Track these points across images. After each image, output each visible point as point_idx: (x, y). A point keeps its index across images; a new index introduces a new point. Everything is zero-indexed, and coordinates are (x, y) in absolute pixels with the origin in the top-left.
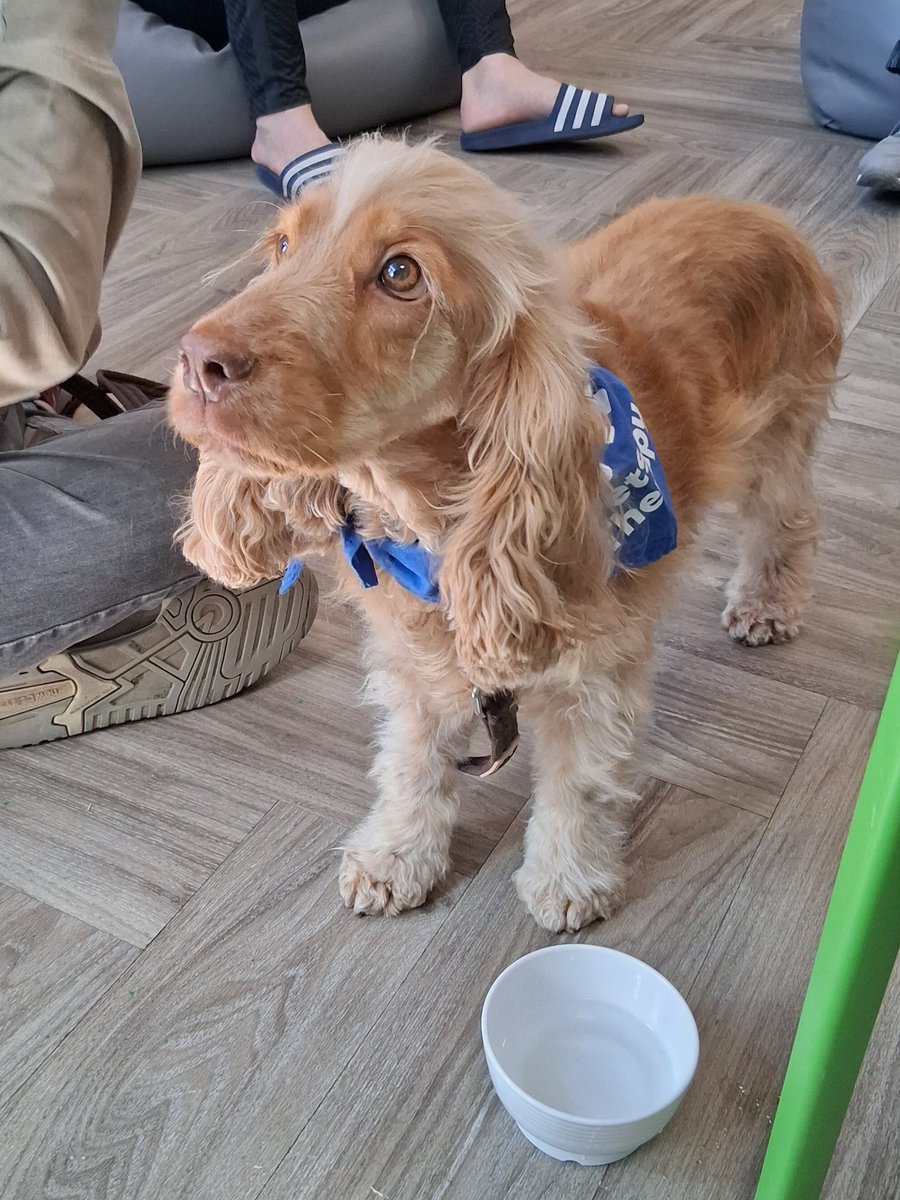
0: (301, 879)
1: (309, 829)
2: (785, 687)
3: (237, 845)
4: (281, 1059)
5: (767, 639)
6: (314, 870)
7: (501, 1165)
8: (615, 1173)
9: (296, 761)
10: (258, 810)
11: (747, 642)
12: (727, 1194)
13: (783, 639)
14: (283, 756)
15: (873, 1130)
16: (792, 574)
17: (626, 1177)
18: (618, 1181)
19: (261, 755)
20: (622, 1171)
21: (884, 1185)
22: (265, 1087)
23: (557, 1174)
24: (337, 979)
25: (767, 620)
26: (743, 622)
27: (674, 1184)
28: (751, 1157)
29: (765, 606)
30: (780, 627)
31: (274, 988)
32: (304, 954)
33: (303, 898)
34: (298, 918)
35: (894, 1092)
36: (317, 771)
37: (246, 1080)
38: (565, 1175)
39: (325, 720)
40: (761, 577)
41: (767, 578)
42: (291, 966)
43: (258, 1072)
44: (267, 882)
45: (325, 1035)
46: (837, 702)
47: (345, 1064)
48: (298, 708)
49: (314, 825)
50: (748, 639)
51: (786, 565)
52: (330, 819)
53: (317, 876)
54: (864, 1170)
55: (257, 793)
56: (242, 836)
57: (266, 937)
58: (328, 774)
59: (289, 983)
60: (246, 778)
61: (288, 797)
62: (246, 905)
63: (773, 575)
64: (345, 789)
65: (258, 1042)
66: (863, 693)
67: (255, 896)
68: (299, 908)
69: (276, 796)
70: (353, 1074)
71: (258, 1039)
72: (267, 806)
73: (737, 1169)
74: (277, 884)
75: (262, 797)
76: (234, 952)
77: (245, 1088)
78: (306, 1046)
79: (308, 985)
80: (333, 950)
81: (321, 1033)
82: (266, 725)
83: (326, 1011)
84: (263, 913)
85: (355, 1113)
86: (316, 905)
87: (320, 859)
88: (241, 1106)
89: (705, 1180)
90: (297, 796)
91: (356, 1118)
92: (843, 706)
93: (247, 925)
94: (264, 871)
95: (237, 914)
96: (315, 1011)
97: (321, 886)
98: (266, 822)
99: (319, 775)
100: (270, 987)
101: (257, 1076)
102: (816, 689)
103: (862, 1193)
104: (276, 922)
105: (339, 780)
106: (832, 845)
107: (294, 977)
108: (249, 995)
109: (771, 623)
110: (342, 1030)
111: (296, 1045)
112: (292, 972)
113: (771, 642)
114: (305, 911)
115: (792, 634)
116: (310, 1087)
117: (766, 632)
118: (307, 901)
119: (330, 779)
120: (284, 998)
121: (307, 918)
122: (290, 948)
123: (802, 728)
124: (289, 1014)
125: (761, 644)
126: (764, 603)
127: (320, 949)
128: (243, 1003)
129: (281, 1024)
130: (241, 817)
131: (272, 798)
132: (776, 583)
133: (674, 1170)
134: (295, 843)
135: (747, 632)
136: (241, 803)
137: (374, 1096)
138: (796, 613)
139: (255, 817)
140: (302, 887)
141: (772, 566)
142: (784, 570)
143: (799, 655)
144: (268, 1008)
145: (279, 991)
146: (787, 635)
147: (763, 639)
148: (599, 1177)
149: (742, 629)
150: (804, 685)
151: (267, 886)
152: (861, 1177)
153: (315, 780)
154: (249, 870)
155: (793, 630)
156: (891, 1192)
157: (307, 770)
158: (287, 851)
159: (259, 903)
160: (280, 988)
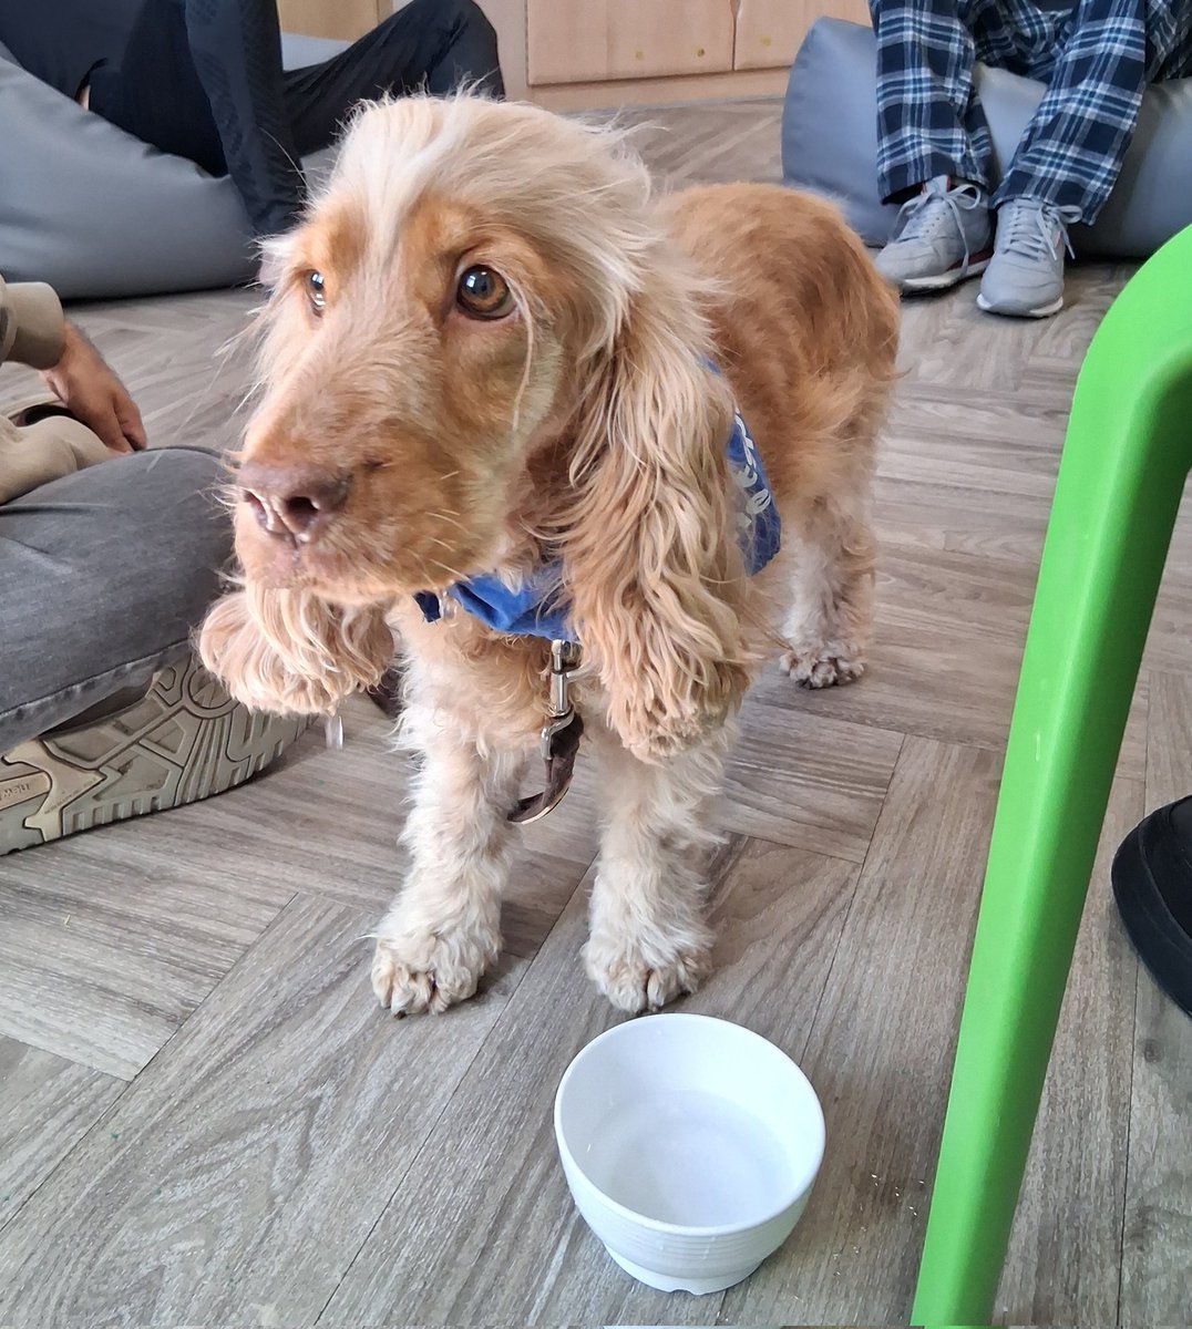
0: (327, 980)
1: (334, 922)
2: (857, 727)
3: (248, 949)
4: (306, 1201)
5: (831, 680)
6: (342, 968)
7: (593, 1307)
8: (735, 1299)
9: (318, 847)
10: (274, 906)
11: (811, 684)
12: (876, 1308)
13: (848, 678)
14: (303, 844)
15: (1038, 1208)
16: (851, 609)
17: (750, 1304)
18: (741, 1309)
19: (276, 844)
20: (744, 1295)
21: (1062, 1276)
22: (286, 1238)
23: (664, 1310)
24: (374, 1095)
25: (829, 658)
26: (805, 662)
27: (810, 1305)
28: (898, 1260)
29: (825, 644)
30: (843, 665)
31: (296, 1114)
32: (331, 1069)
33: (329, 1003)
34: (323, 1027)
35: (1054, 1160)
36: (343, 856)
37: (262, 1232)
38: (673, 1310)
39: (350, 800)
40: (819, 614)
41: (826, 614)
42: (316, 1084)
43: (277, 1220)
44: (285, 987)
45: (362, 1166)
46: (915, 738)
47: (388, 1200)
48: (321, 791)
49: (341, 916)
50: (811, 680)
51: (844, 599)
52: (360, 908)
53: (345, 975)
54: (1036, 1260)
55: (271, 886)
56: (254, 937)
57: (284, 1052)
58: (355, 857)
59: (313, 1107)
60: (258, 872)
61: (308, 889)
62: (258, 1018)
63: (832, 611)
64: (375, 872)
65: (277, 1183)
66: (940, 727)
67: (269, 1005)
68: (325, 1014)
69: (293, 888)
70: (398, 1211)
71: (277, 1178)
72: (284, 901)
73: (884, 1276)
74: (298, 989)
75: (277, 891)
76: (244, 1075)
77: (262, 1242)
78: (337, 1181)
79: (338, 1107)
80: (367, 1061)
81: (356, 1163)
82: (282, 811)
83: (361, 1136)
84: (280, 1024)
85: (403, 1260)
86: (345, 1008)
87: (349, 955)
88: (255, 1265)
89: (847, 1295)
90: (320, 885)
91: (404, 1266)
92: (922, 740)
93: (261, 1040)
94: (281, 975)
95: (248, 1029)
96: (347, 1139)
97: (351, 986)
98: (283, 918)
99: (345, 860)
100: (291, 1113)
101: (276, 1225)
102: (889, 726)
103: (1038, 1287)
104: (297, 1034)
105: (367, 863)
106: (935, 887)
107: (320, 1099)
108: (264, 1126)
109: (834, 661)
110: (383, 1158)
111: (324, 1182)
112: (317, 1093)
113: (835, 683)
114: (331, 1018)
115: (857, 673)
116: (344, 1232)
117: (829, 672)
118: (333, 1007)
119: (358, 864)
120: (309, 1126)
121: (335, 1026)
122: (314, 1064)
123: (881, 766)
124: (316, 1143)
125: (826, 686)
126: (823, 640)
127: (352, 1061)
128: (256, 1137)
129: (305, 1156)
130: (252, 916)
131: (289, 891)
132: (836, 620)
133: (807, 1287)
134: (316, 941)
135: (809, 673)
136: (252, 900)
137: (427, 1235)
138: (860, 650)
139: (268, 915)
140: (329, 989)
141: (830, 603)
142: (842, 604)
143: (868, 694)
144: (289, 1139)
145: (301, 1118)
146: (851, 673)
147: (827, 680)
148: (717, 1305)
149: (804, 671)
150: (876, 724)
151: (285, 992)
152: (1034, 1268)
153: (341, 866)
154: (262, 976)
155: (857, 667)
156: (1072, 1283)
157: (330, 857)
158: (308, 950)
159: (276, 1013)
160: (302, 1113)
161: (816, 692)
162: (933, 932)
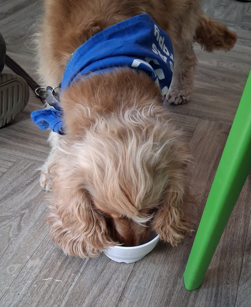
0: (27, 182)
1: (30, 167)
2: (186, 116)
3: (4, 173)
4: (19, 240)
5: (180, 102)
6: (32, 179)
7: (99, 266)
8: (138, 264)
9: (25, 146)
10: (12, 162)
11: (174, 103)
12: (176, 267)
13: (185, 102)
14: (21, 145)
15: (222, 243)
16: (187, 79)
17: (142, 265)
18: (139, 267)
19: (12, 145)
20: (140, 263)
21: (227, 260)
22: (13, 249)
23: (118, 267)
24: (40, 213)
25: (180, 96)
26: (173, 97)
27: (158, 266)
28: (183, 255)
29: (179, 91)
30: (184, 98)
31: (17, 217)
32: (28, 206)
33: (28, 188)
34: (26, 195)
35: (227, 231)
36: (33, 149)
38: (121, 267)
39: (35, 133)
40: (178, 81)
41: (180, 81)
42: (23, 209)
43: (11, 245)
44: (15, 184)
45: (36, 231)
46: (202, 120)
47: (43, 239)
48: (27, 130)
49: (32, 165)
50: (174, 102)
51: (185, 76)
52: (38, 163)
53: (33, 181)
54: (220, 256)
55: (11, 157)
56: (6, 170)
57: (14, 201)
58: (37, 149)
59: (22, 215)
60: (7, 152)
61: (22, 157)
62: (7, 192)
63: (181, 80)
64: (43, 154)
65: (11, 235)
66: (210, 117)
67: (10, 189)
68: (27, 191)
69: (18, 157)
70: (46, 242)
71: (11, 234)
72: (15, 161)
73: (179, 259)
74: (18, 184)
75: (13, 158)
76: (2, 207)
78: (28, 235)
79: (30, 215)
80: (39, 204)
81: (34, 230)
82: (15, 136)
83: (36, 223)
84: (13, 194)
86: (32, 190)
87: (34, 176)
89: (168, 264)
90: (26, 157)
91: (47, 256)
92: (204, 120)
93: (7, 198)
94: (13, 181)
95: (3, 195)
96: (32, 224)
97: (34, 184)
98: (14, 165)
99: (33, 150)
100: (16, 217)
102: (196, 116)
103: (220, 263)
104: (18, 196)
105: (40, 151)
106: (203, 160)
107: (24, 213)
108: (8, 220)
109: (181, 97)
110: (42, 229)
111: (25, 235)
112: (23, 212)
113: (181, 104)
114: (29, 192)
115: (188, 100)
117: (180, 100)
118: (29, 189)
119: (38, 151)
120: (21, 220)
121: (30, 194)
122: (23, 204)
123: (192, 127)
124: (22, 225)
125: (179, 104)
126: (178, 90)
127: (34, 204)
128: (5, 223)
129: (19, 228)
130: (5, 164)
131: (17, 158)
132: (182, 83)
133: (157, 262)
134: (25, 171)
135: (174, 100)
136: (5, 160)
137: (54, 248)
138: (189, 93)
139: (10, 164)
140: (27, 185)
141: (181, 78)
142: (184, 78)
143: (191, 107)
144: (15, 224)
145: (19, 218)
146: (186, 100)
147: (179, 102)
148: (133, 266)
149: (173, 99)
150: (192, 115)
151: (15, 185)
152: (219, 258)
153: (32, 152)
154: (8, 181)
155: (188, 98)
156: (229, 262)
157: (29, 149)
158: (22, 174)
159: (12, 191)
160: (19, 217)
161: (175, 106)
162: (201, 172)
